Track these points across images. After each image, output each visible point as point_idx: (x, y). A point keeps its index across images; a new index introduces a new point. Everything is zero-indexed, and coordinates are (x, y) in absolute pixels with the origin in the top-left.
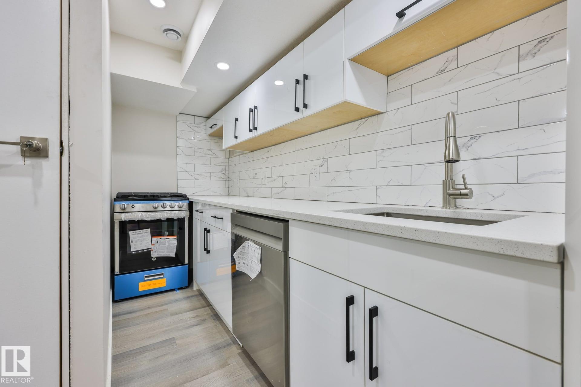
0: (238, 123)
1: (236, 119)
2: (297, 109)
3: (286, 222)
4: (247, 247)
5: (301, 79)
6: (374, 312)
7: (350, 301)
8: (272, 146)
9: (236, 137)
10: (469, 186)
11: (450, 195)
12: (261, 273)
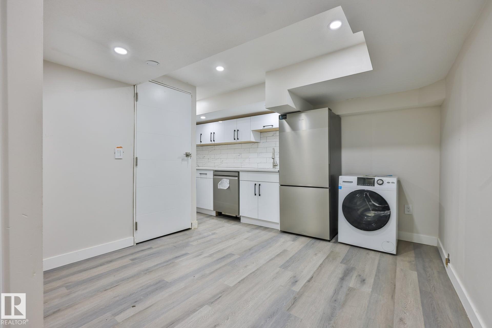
0: (201, 136)
1: (201, 134)
2: (235, 139)
3: (239, 172)
4: (223, 181)
5: (236, 130)
6: (260, 185)
7: (255, 184)
8: (215, 145)
9: (201, 142)
10: (277, 163)
11: (274, 165)
12: (229, 187)
